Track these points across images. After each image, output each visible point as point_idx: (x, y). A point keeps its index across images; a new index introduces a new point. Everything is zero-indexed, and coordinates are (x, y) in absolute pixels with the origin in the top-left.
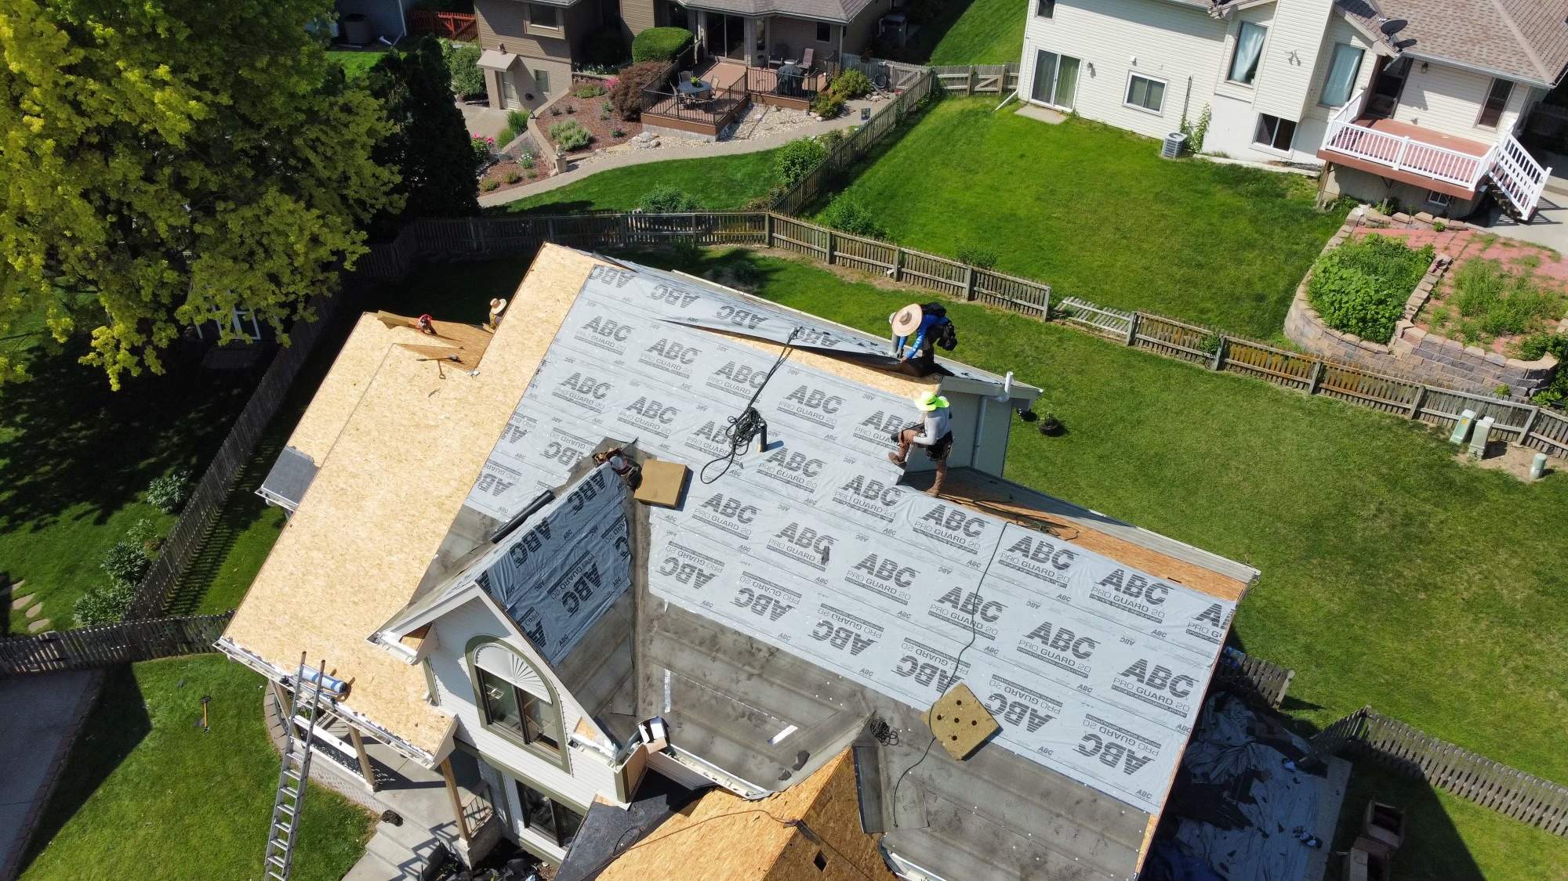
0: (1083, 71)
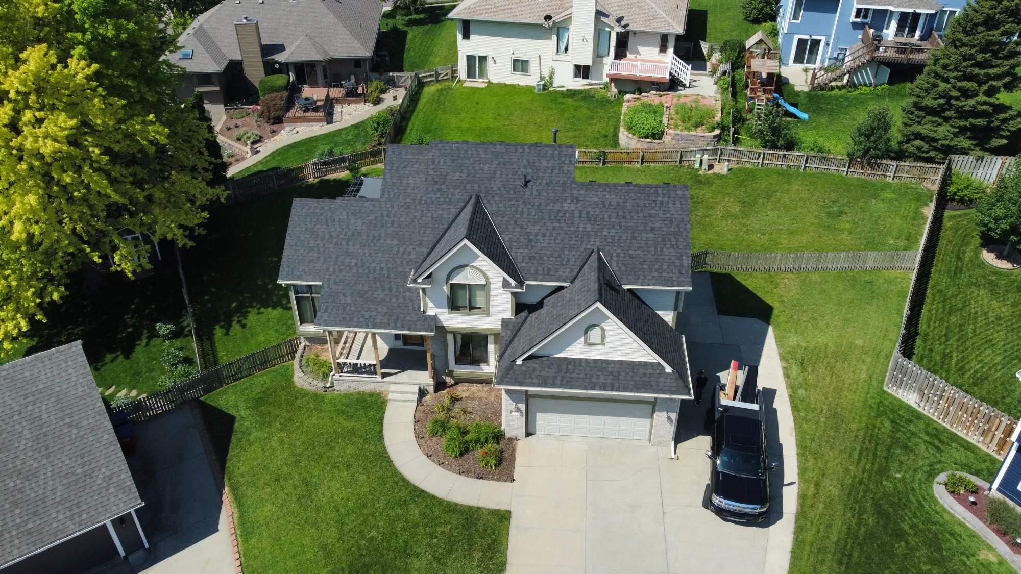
0: (490, 62)
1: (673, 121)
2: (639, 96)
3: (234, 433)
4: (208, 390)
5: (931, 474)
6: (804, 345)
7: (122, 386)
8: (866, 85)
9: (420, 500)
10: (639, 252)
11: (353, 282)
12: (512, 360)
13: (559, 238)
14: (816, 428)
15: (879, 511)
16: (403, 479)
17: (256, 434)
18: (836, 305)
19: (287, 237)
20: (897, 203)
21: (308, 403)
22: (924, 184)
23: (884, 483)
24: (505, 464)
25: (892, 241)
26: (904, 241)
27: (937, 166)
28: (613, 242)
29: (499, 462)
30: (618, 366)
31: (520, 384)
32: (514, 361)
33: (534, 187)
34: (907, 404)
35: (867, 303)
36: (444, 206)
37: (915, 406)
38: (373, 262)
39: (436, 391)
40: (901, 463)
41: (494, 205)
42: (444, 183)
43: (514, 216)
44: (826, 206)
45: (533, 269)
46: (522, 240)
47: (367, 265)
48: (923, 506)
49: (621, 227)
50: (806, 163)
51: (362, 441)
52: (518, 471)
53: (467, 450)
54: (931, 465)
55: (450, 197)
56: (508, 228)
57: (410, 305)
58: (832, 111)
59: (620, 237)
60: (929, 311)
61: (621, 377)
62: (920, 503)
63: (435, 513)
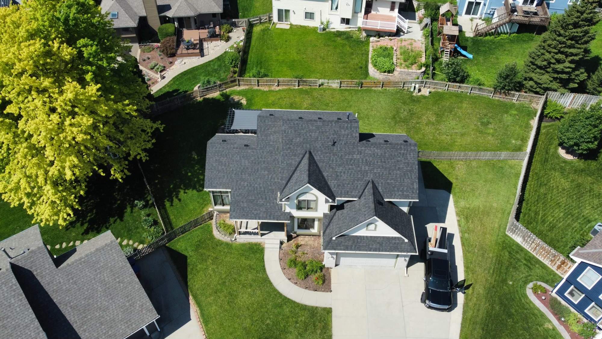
0: (291, 13)
1: (399, 60)
2: (378, 39)
3: (188, 266)
4: (169, 240)
5: (526, 283)
6: (468, 206)
7: (124, 238)
8: (504, 33)
9: (289, 304)
10: (392, 181)
11: (246, 195)
12: (330, 237)
13: (352, 174)
14: (473, 256)
15: (501, 303)
16: (279, 293)
17: (200, 266)
18: (484, 181)
19: (206, 165)
20: (517, 117)
21: (224, 249)
22: (532, 104)
23: (504, 287)
24: (326, 282)
25: (514, 142)
26: (520, 141)
27: (540, 96)
28: (379, 176)
29: (324, 282)
30: (382, 239)
31: (335, 250)
32: (332, 238)
33: (338, 146)
34: (517, 242)
35: (499, 181)
36: (293, 157)
37: (520, 243)
38: (256, 184)
39: (288, 241)
40: (513, 276)
41: (318, 156)
42: (291, 144)
43: (329, 162)
44: (480, 118)
45: (340, 191)
46: (334, 176)
47: (253, 185)
48: (521, 300)
49: (383, 167)
50: (471, 90)
51: (255, 272)
52: (333, 286)
53: (307, 276)
54: (526, 277)
55: (295, 152)
56: (326, 169)
57: (277, 207)
58: (486, 53)
59: (383, 173)
60: (530, 185)
61: (384, 245)
62: (520, 298)
63: (296, 311)
